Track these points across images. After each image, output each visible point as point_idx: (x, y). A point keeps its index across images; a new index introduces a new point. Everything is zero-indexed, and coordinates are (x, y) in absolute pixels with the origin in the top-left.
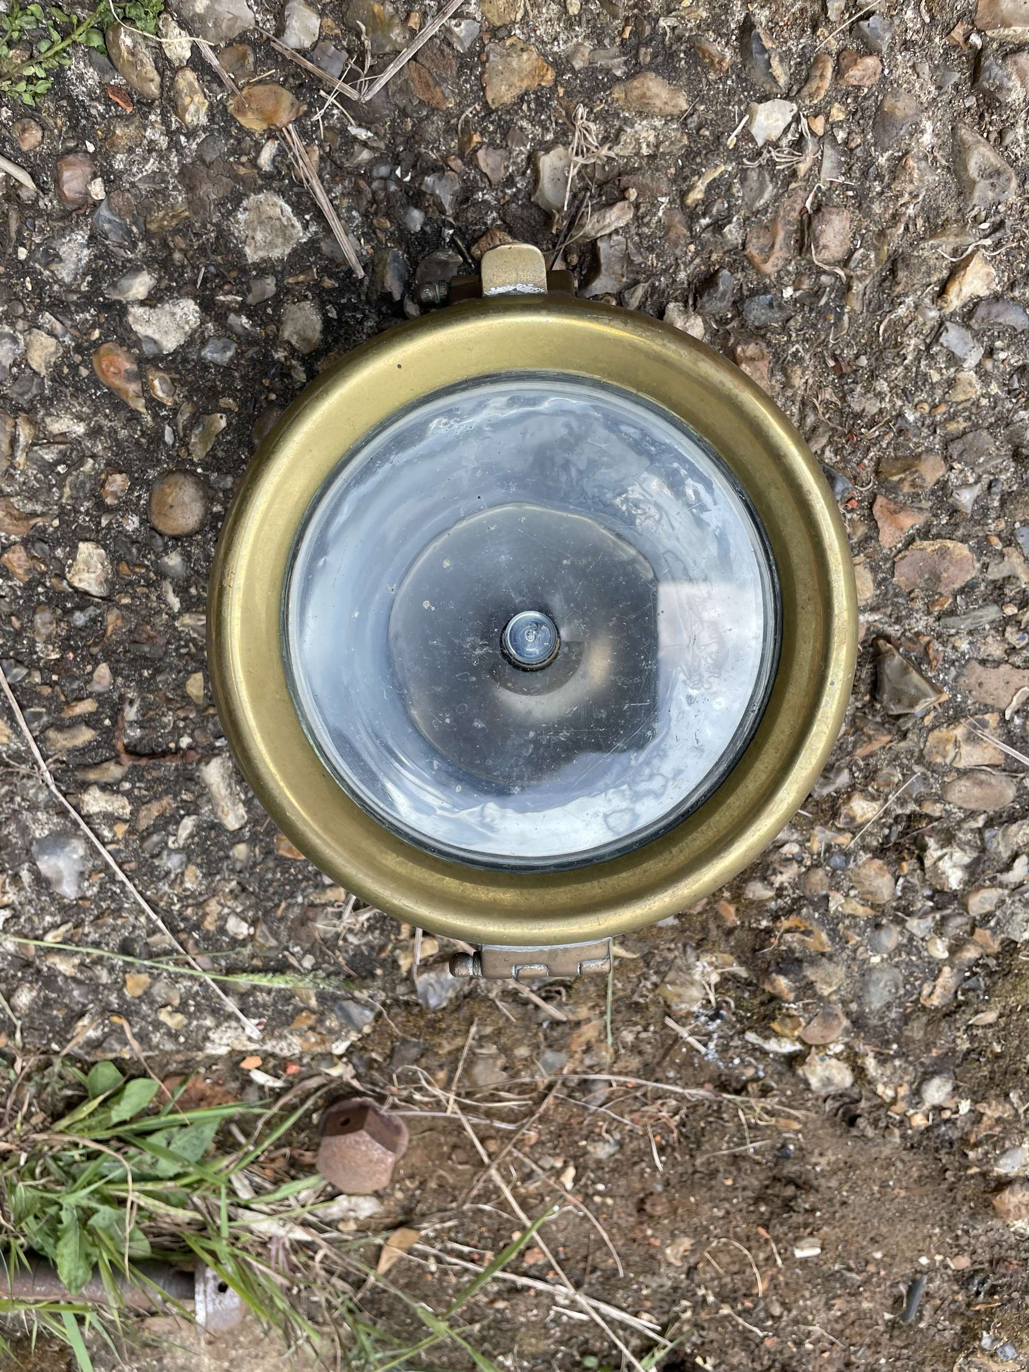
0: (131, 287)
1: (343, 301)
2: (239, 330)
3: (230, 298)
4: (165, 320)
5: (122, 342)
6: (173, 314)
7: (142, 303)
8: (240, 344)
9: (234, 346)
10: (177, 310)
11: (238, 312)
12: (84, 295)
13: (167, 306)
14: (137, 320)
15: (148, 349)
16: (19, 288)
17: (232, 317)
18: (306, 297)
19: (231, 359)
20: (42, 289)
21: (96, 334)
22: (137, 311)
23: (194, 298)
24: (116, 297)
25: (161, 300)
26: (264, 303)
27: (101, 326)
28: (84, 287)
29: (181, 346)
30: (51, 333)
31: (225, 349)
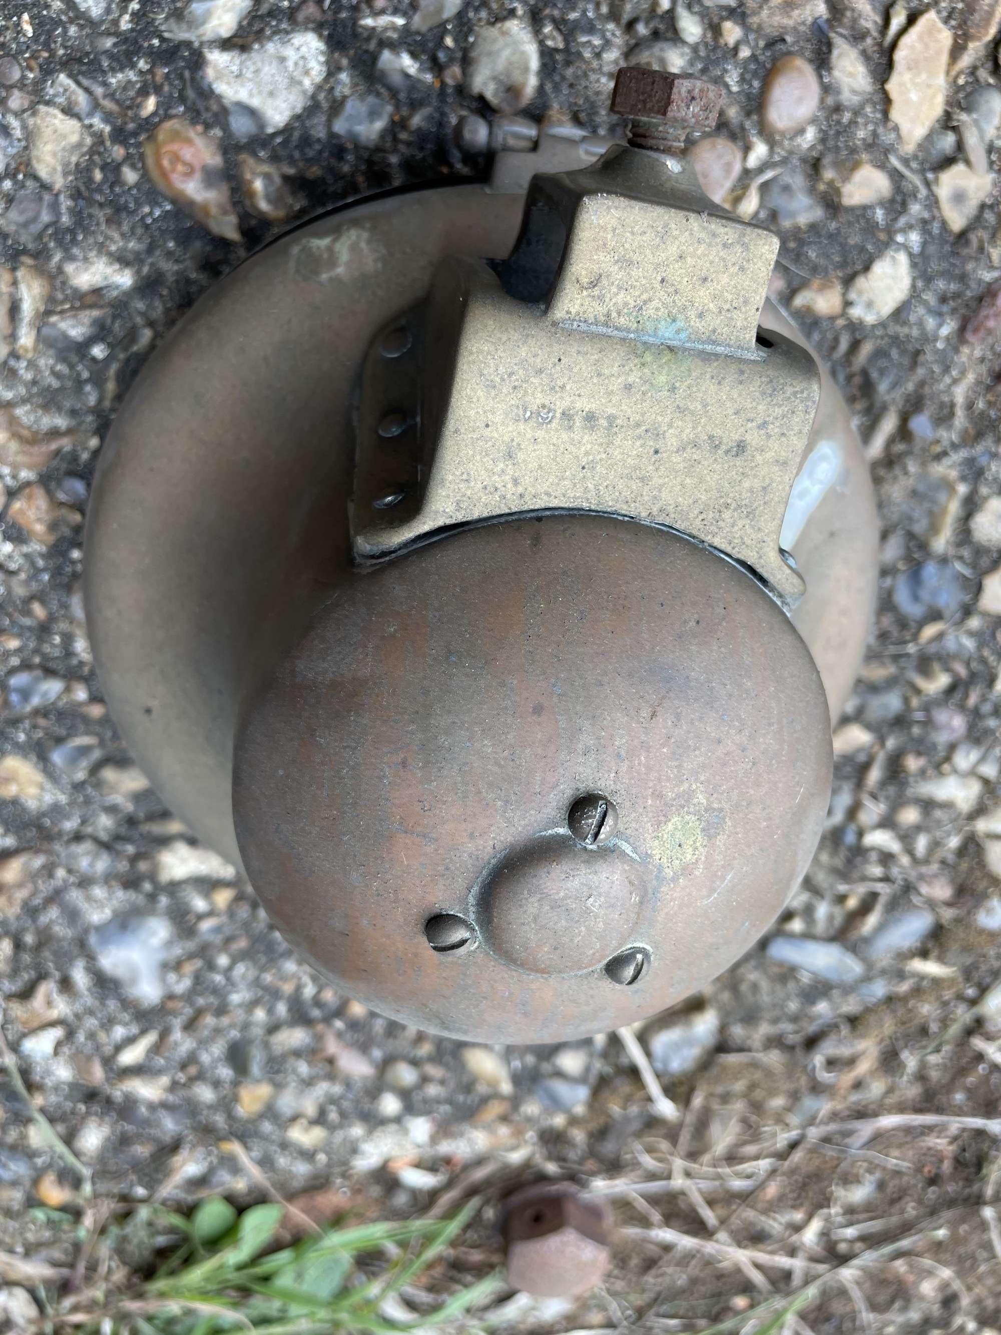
0: (208, 15)
1: (573, 16)
2: (396, 79)
3: (383, 21)
4: (269, 70)
5: (195, 116)
6: (282, 60)
7: (226, 44)
8: (397, 107)
9: (389, 108)
10: (290, 53)
11: (393, 46)
12: (123, 38)
13: (271, 47)
14: (220, 76)
15: (241, 126)
16: (9, 35)
17: (386, 56)
18: (512, 13)
19: (383, 134)
20: (49, 34)
21: (151, 104)
22: (217, 59)
23: (318, 28)
24: (181, 34)
25: (259, 36)
26: (440, 30)
27: (158, 90)
28: (125, 24)
29: (297, 117)
30: (69, 111)
31: (373, 115)
